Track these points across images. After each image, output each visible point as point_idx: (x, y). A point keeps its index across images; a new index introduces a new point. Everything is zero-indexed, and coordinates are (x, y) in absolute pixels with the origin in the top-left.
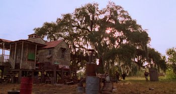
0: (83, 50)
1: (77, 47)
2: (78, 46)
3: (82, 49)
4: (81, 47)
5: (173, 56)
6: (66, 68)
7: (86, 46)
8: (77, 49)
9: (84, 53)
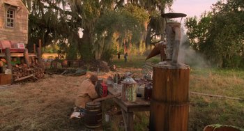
0: (57, 13)
1: (46, 7)
2: (48, 5)
3: (54, 10)
4: (53, 6)
5: (192, 29)
6: (19, 47)
7: (61, 6)
8: (45, 10)
9: (59, 17)
